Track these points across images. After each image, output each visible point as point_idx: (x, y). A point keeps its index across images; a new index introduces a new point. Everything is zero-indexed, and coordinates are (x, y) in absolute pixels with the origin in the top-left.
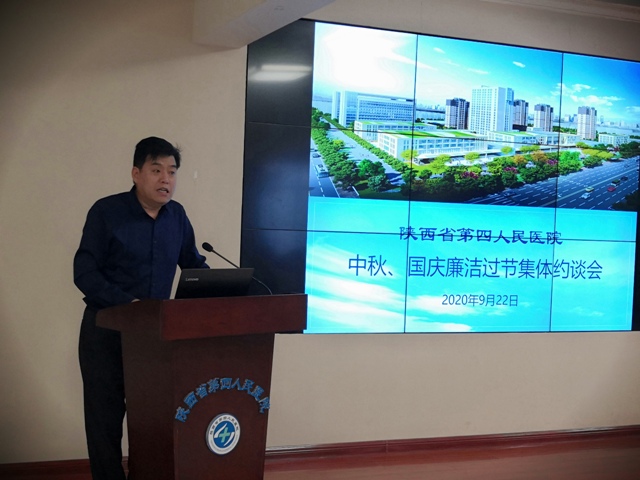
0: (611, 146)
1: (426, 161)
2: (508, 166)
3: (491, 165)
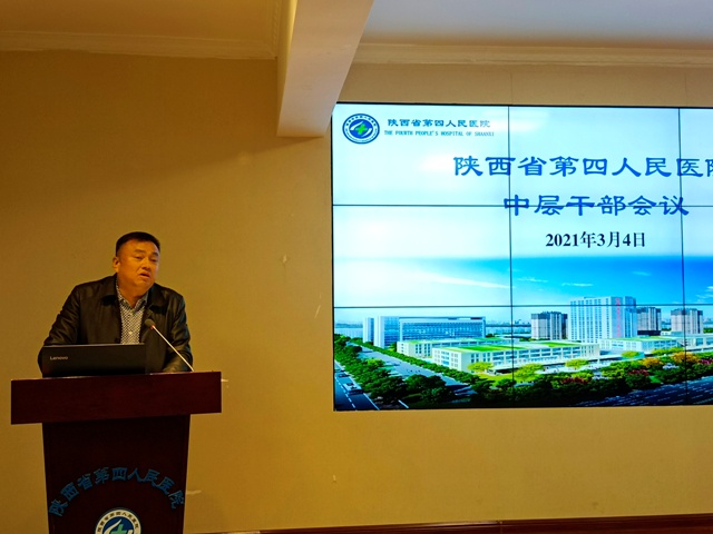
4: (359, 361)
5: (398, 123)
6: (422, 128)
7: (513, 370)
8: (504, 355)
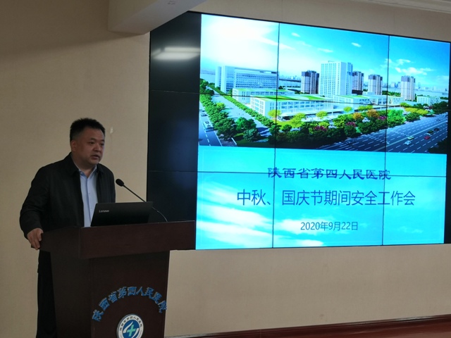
0: (426, 105)
1: (287, 118)
2: (349, 121)
3: (336, 120)
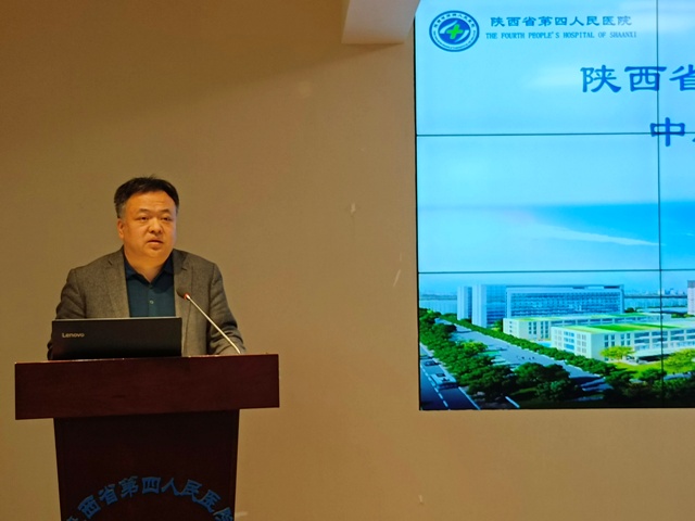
4: (453, 344)
5: (506, 22)
6: (537, 28)
7: (663, 357)
8: (650, 337)
